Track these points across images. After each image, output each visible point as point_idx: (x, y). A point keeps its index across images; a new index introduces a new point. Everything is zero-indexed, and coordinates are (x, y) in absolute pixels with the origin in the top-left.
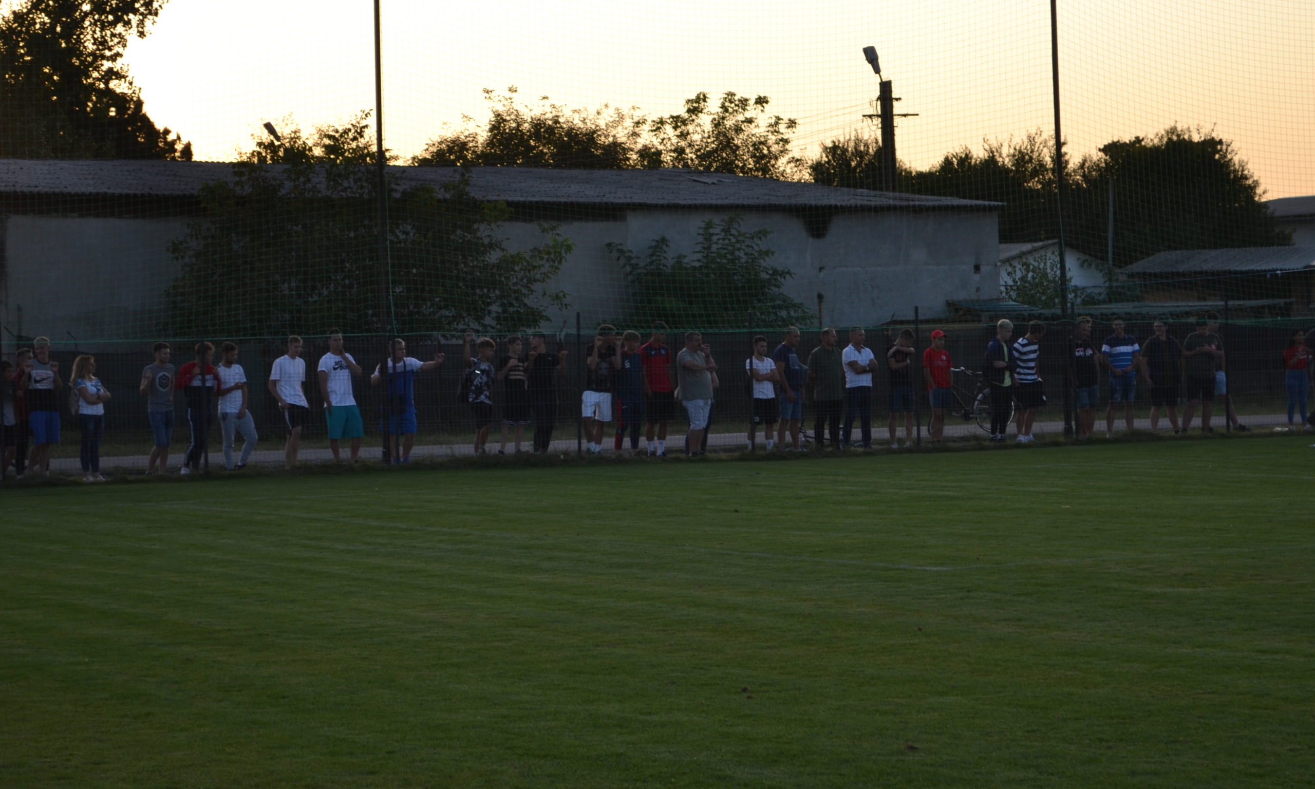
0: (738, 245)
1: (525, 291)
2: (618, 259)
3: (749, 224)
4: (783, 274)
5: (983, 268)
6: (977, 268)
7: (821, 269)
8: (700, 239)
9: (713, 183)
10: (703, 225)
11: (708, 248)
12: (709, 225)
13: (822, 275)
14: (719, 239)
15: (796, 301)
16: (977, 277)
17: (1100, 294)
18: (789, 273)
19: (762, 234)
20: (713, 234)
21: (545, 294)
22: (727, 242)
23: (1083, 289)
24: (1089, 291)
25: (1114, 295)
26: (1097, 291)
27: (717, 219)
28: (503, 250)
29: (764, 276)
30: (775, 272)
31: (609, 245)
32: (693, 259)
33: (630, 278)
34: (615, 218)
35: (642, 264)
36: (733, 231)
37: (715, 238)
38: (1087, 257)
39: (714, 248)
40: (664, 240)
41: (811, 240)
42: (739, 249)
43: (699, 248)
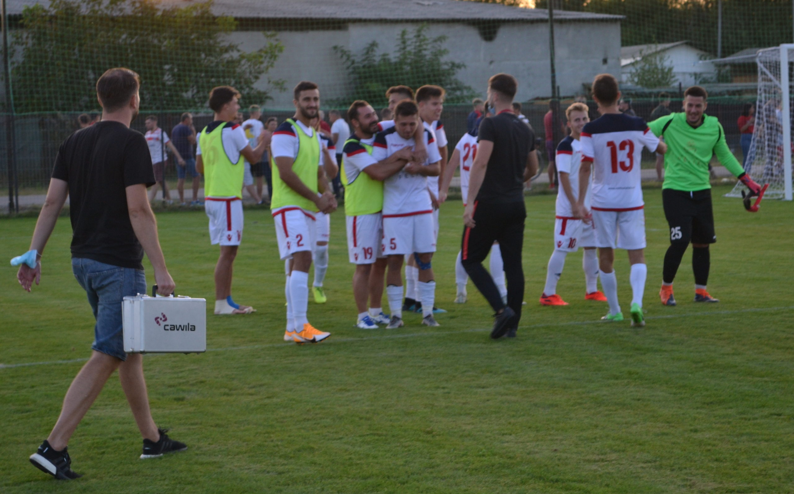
0: (425, 47)
1: (253, 80)
2: (342, 57)
3: (432, 32)
4: (459, 66)
5: (609, 61)
6: (605, 61)
7: (491, 62)
8: (399, 42)
9: (428, 5)
10: (400, 32)
11: (404, 48)
12: (404, 33)
13: (492, 67)
14: (412, 42)
15: (467, 85)
16: (605, 67)
17: (712, 78)
18: (464, 66)
19: (441, 39)
20: (409, 39)
21: (269, 82)
22: (418, 44)
23: (701, 74)
24: (704, 76)
25: (722, 78)
26: (709, 76)
27: (411, 30)
28: (238, 51)
29: (446, 67)
30: (453, 64)
31: (335, 48)
32: (394, 57)
33: (351, 70)
34: (340, 28)
35: (360, 60)
36: (422, 37)
37: (409, 43)
38: (702, 53)
39: (408, 49)
40: (374, 45)
41: (483, 44)
42: (425, 49)
43: (397, 48)
